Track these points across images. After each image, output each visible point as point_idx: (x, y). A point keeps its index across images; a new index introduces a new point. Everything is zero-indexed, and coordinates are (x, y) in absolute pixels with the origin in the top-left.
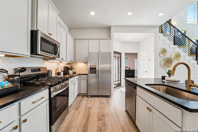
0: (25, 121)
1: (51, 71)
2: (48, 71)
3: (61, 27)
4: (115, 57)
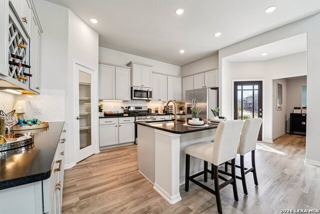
0: (120, 126)
1: (151, 109)
2: (149, 109)
4: (242, 90)
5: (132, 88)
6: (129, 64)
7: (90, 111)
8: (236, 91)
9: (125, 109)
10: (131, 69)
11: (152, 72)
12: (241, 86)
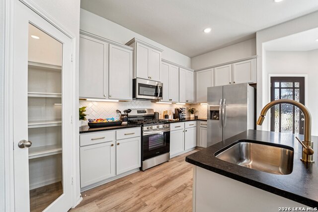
0: (118, 144)
1: (158, 114)
2: (155, 113)
3: (167, 64)
4: (280, 88)
5: (134, 81)
6: (131, 43)
7: (61, 119)
8: (273, 89)
9: (123, 113)
10: (133, 50)
11: (163, 60)
12: (278, 83)
